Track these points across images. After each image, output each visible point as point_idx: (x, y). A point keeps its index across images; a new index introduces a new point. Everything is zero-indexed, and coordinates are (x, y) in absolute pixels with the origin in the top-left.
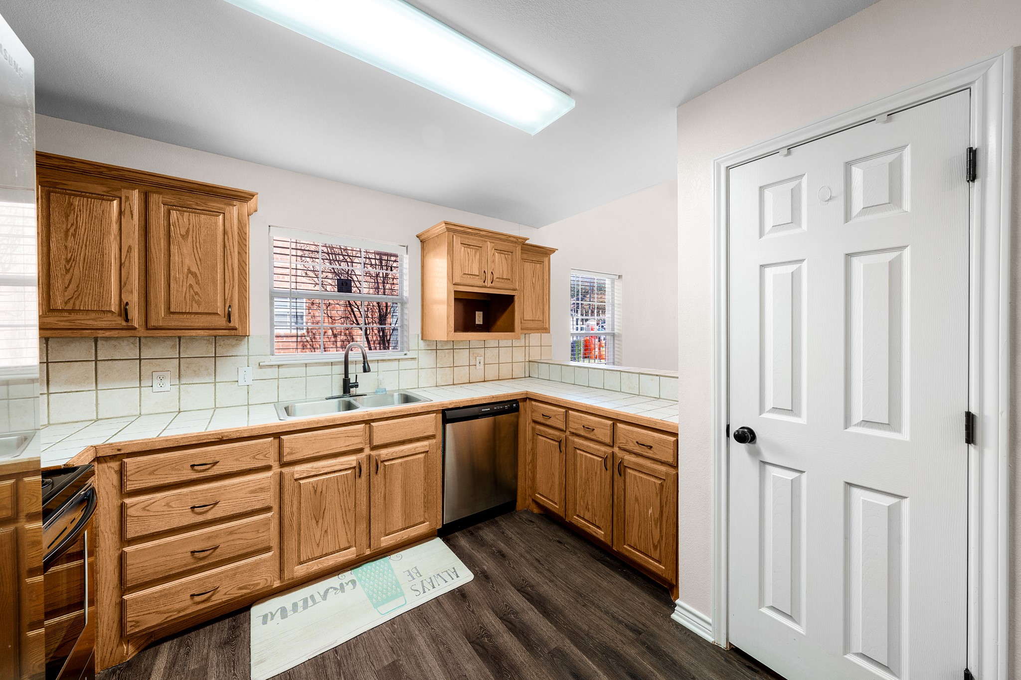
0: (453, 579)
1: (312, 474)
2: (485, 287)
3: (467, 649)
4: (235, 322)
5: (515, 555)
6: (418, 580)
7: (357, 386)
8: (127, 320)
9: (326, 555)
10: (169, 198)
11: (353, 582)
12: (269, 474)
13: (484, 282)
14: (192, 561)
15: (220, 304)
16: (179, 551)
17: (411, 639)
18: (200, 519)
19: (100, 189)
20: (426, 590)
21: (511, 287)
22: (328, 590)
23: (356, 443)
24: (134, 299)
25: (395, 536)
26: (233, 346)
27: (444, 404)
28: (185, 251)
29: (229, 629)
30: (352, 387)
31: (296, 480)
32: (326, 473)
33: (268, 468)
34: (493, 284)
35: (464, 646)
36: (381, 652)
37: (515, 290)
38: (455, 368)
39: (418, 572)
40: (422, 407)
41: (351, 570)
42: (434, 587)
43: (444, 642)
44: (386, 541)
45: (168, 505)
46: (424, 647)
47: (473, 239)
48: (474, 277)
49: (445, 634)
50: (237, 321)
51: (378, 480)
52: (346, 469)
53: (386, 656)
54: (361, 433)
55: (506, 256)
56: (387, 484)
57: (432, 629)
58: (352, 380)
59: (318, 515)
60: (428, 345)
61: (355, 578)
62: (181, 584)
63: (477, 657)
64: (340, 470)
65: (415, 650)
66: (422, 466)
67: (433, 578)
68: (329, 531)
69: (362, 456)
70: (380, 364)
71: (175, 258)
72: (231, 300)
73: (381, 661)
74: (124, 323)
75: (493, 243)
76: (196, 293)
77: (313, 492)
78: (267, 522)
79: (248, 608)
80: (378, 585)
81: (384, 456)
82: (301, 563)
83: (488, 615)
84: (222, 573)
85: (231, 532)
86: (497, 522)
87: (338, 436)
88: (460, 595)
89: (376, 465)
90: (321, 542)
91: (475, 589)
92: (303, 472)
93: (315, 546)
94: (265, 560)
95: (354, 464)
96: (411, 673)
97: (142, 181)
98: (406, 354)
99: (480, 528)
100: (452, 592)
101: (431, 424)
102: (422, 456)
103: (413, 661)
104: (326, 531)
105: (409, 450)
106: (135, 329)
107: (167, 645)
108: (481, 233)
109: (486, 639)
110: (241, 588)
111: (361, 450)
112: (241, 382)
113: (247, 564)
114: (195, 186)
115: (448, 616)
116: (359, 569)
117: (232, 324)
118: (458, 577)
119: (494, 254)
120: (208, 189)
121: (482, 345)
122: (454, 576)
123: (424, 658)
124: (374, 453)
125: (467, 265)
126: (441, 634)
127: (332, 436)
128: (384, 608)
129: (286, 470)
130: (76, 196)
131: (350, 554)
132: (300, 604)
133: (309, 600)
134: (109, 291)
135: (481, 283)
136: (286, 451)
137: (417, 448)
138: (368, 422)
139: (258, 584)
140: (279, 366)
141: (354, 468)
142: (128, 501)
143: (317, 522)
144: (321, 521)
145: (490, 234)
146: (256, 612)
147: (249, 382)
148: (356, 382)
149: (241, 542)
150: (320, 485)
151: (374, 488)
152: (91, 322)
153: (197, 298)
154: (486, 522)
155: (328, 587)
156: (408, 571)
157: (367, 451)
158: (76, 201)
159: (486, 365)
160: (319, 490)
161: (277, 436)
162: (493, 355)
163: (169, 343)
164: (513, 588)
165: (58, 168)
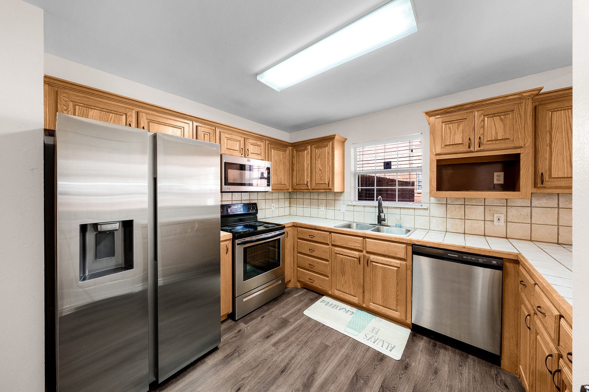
0: (387, 349)
1: (341, 253)
2: (472, 152)
3: (351, 373)
4: (330, 187)
5: (447, 382)
6: (373, 334)
7: (384, 220)
8: (308, 187)
9: (346, 293)
10: (316, 146)
11: (353, 313)
12: (328, 247)
13: (469, 148)
14: (309, 267)
15: (327, 180)
16: (307, 262)
17: (342, 347)
18: (311, 254)
19: (303, 148)
20: (370, 340)
21: (512, 145)
22: (344, 308)
23: (358, 246)
24: (309, 180)
25: (377, 306)
26: (339, 196)
27: (412, 240)
28: (319, 162)
29: (316, 297)
30: (382, 220)
31: (336, 253)
32: (346, 256)
33: (327, 244)
34: (482, 148)
35: (352, 371)
36: (330, 339)
37: (521, 147)
38: (466, 221)
39: (377, 332)
40: (395, 238)
41: (358, 309)
42: (374, 343)
43: (348, 361)
44: (372, 306)
45: (304, 245)
46: (341, 354)
47: (455, 115)
48: (457, 145)
49: (353, 359)
50: (331, 186)
51: (368, 269)
52: (354, 258)
53: (329, 342)
54: (361, 242)
55: (502, 117)
56: (374, 275)
57: (352, 353)
58: (383, 217)
59: (343, 273)
60: (439, 200)
61: (355, 312)
62: (307, 273)
63: (350, 380)
64: (352, 257)
65: (337, 351)
66: (395, 275)
67: (379, 340)
68: (347, 282)
69: (361, 254)
70: (402, 210)
71: (317, 165)
72: (329, 178)
73: (327, 341)
74: (307, 188)
75: (483, 110)
76: (321, 177)
77: (341, 261)
78: (326, 265)
79: (323, 295)
80: (358, 321)
81: (372, 258)
82: (337, 290)
83: (379, 378)
84: (315, 276)
85: (318, 263)
86: (467, 357)
87: (351, 240)
88: (381, 358)
89: (368, 262)
90: (344, 286)
91: (391, 365)
92: (338, 251)
93: (342, 286)
94: (326, 280)
95: (357, 257)
96: (327, 354)
97: (311, 142)
98: (422, 206)
99: (445, 349)
100: (379, 353)
101: (401, 250)
102: (396, 269)
103: (333, 352)
104: (346, 282)
105: (387, 261)
106: (310, 189)
107: (305, 290)
108: (465, 107)
109: (363, 381)
110: (320, 285)
111: (361, 251)
112: (341, 211)
113: (321, 278)
114: (321, 139)
115: (363, 357)
116: (360, 311)
117: (329, 188)
118: (390, 351)
119: (483, 121)
120: (323, 138)
121: (503, 203)
122: (389, 349)
123: (336, 356)
124: (367, 255)
125: (448, 138)
126: (351, 358)
127: (348, 239)
128: (348, 330)
129: (333, 247)
130: (300, 152)
131: (355, 300)
132: (333, 305)
133: (336, 306)
134: (305, 178)
135: (466, 149)
136: (333, 239)
137: (392, 262)
138: (364, 237)
139: (324, 288)
140: (354, 206)
141: (358, 258)
142: (298, 240)
143: (343, 276)
144: (344, 276)
145: (477, 104)
146: (324, 298)
147: (344, 212)
148: (384, 218)
149: (320, 268)
150: (344, 259)
151: (367, 273)
152: (301, 187)
153: (321, 178)
154: (457, 351)
155: (345, 308)
156: (375, 328)
157: (364, 253)
158: (300, 153)
159: (508, 224)
160: (343, 261)
161: (330, 232)
162: (521, 215)
163: (324, 194)
164: (412, 388)
165: (298, 145)
